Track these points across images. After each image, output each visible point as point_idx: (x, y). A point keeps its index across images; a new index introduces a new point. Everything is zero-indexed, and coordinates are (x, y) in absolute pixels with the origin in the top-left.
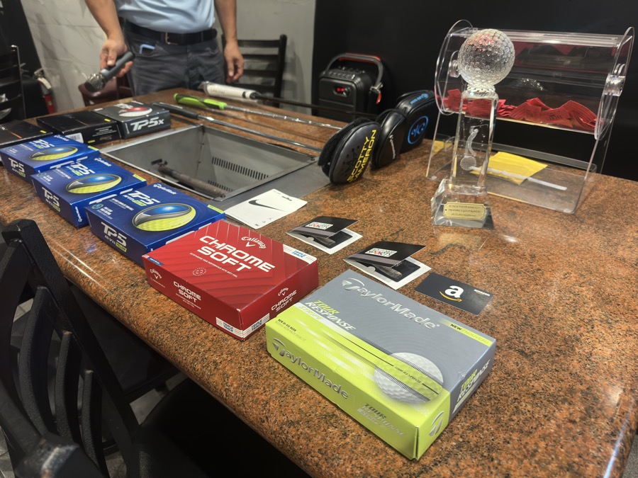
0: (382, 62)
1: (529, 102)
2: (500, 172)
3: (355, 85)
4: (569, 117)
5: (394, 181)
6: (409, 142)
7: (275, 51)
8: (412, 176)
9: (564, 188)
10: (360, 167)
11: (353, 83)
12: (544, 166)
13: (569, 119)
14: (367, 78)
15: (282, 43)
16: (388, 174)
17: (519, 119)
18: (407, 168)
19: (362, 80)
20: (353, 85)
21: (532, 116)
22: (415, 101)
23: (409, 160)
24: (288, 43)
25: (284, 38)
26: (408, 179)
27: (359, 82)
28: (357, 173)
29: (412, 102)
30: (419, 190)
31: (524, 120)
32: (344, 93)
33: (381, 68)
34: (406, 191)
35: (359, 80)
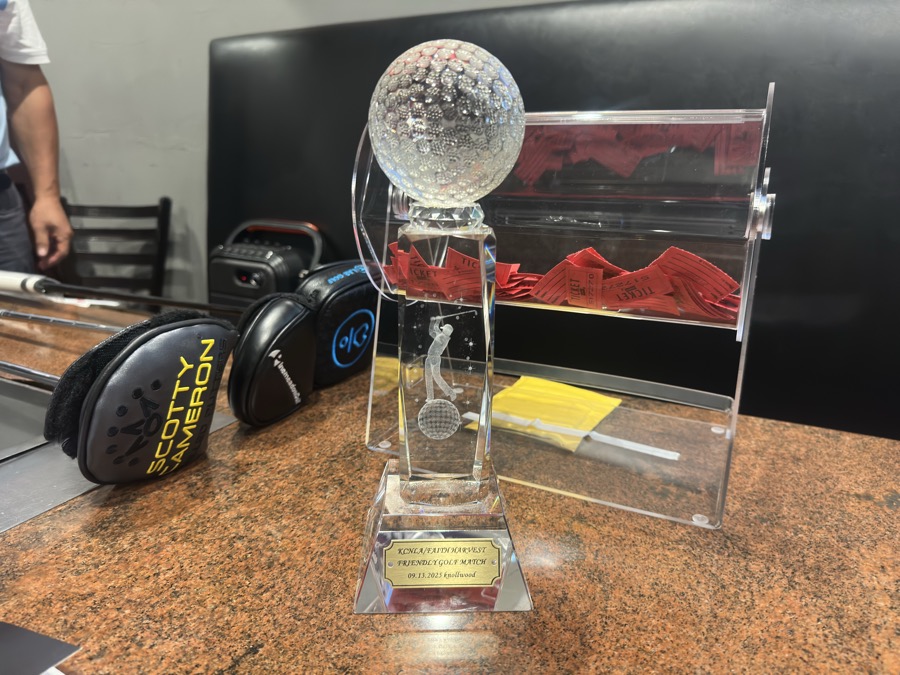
0: (321, 232)
1: (573, 258)
2: (529, 421)
3: (272, 268)
4: (671, 290)
5: (284, 465)
6: (338, 363)
7: (150, 223)
8: (333, 445)
9: (673, 456)
10: (180, 436)
11: (268, 264)
12: (616, 402)
13: (670, 294)
14: (295, 258)
15: (163, 210)
16: (275, 444)
17: (553, 303)
18: (328, 424)
19: (284, 262)
20: (269, 269)
21: (583, 292)
22: (339, 277)
23: (337, 404)
24: (175, 209)
25: (166, 203)
26: (321, 455)
27: (280, 264)
28: (175, 451)
29: (330, 281)
30: (341, 483)
31: (565, 304)
32: (253, 282)
33: (318, 242)
34: (306, 490)
35: (279, 260)
